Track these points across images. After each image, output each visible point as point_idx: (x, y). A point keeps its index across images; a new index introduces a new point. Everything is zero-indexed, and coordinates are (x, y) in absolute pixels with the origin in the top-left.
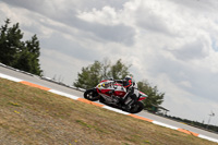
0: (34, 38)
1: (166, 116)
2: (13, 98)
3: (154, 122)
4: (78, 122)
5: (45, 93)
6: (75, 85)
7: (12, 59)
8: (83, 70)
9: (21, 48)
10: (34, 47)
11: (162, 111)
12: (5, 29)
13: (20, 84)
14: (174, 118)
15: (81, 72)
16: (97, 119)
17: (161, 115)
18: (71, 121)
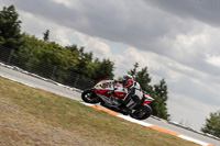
0: (163, 82)
2: (144, 142)
5: (175, 138)
6: (203, 130)
8: (211, 115)
9: (148, 92)
10: (161, 91)
12: (133, 73)
13: (150, 129)
15: (209, 118)
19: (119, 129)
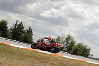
0: (30, 28)
1: (92, 58)
2: (22, 55)
3: (87, 61)
4: (52, 64)
5: (36, 52)
7: (20, 38)
9: (24, 33)
10: (30, 32)
11: (90, 56)
12: (16, 25)
13: (25, 49)
14: (96, 59)
16: (61, 62)
17: (90, 58)
18: (49, 64)
19: (11, 51)
